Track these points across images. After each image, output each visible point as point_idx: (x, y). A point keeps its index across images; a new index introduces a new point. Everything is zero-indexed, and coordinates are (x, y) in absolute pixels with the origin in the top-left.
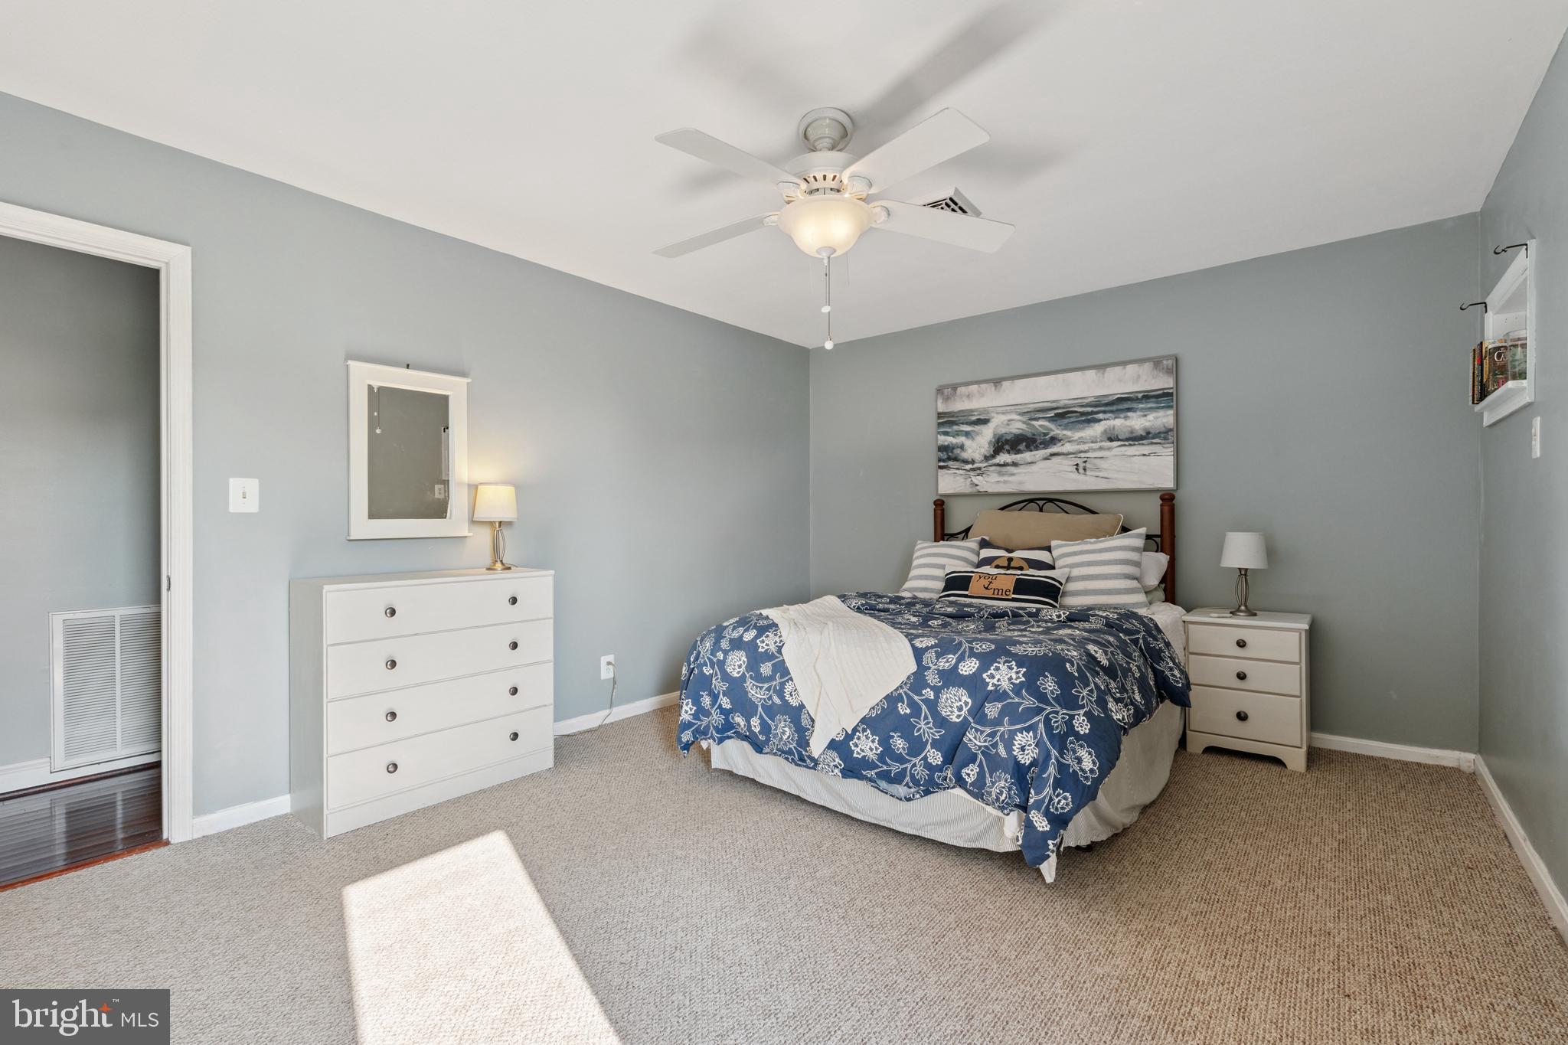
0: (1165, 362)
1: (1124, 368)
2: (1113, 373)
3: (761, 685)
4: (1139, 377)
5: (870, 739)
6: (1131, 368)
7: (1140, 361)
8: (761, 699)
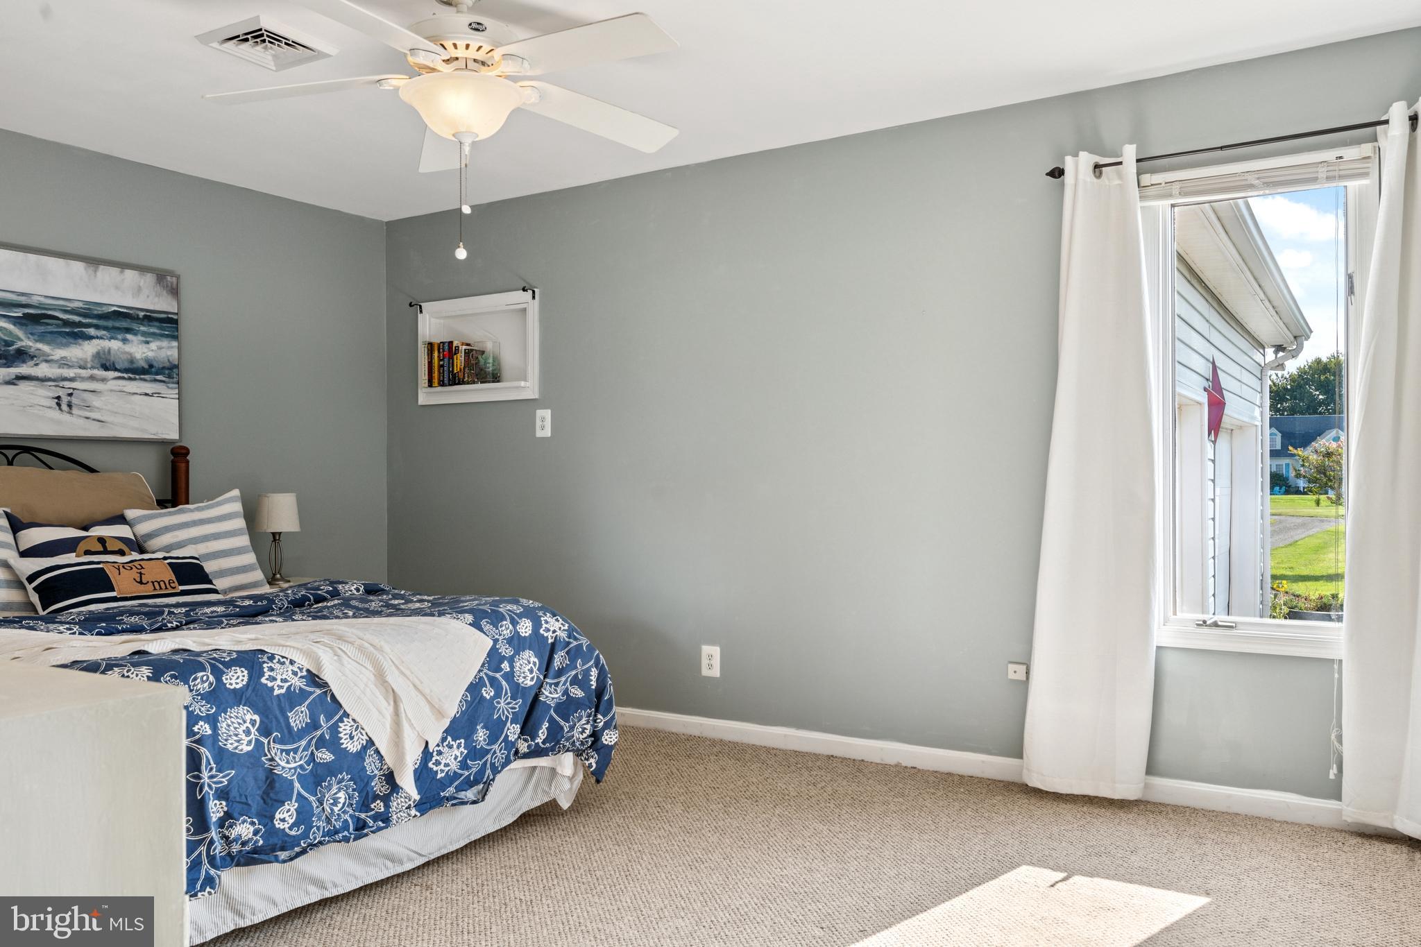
0: (169, 278)
1: (122, 272)
2: (107, 275)
3: (295, 746)
4: (140, 289)
5: (455, 746)
6: (130, 274)
7: (142, 269)
8: (295, 768)
